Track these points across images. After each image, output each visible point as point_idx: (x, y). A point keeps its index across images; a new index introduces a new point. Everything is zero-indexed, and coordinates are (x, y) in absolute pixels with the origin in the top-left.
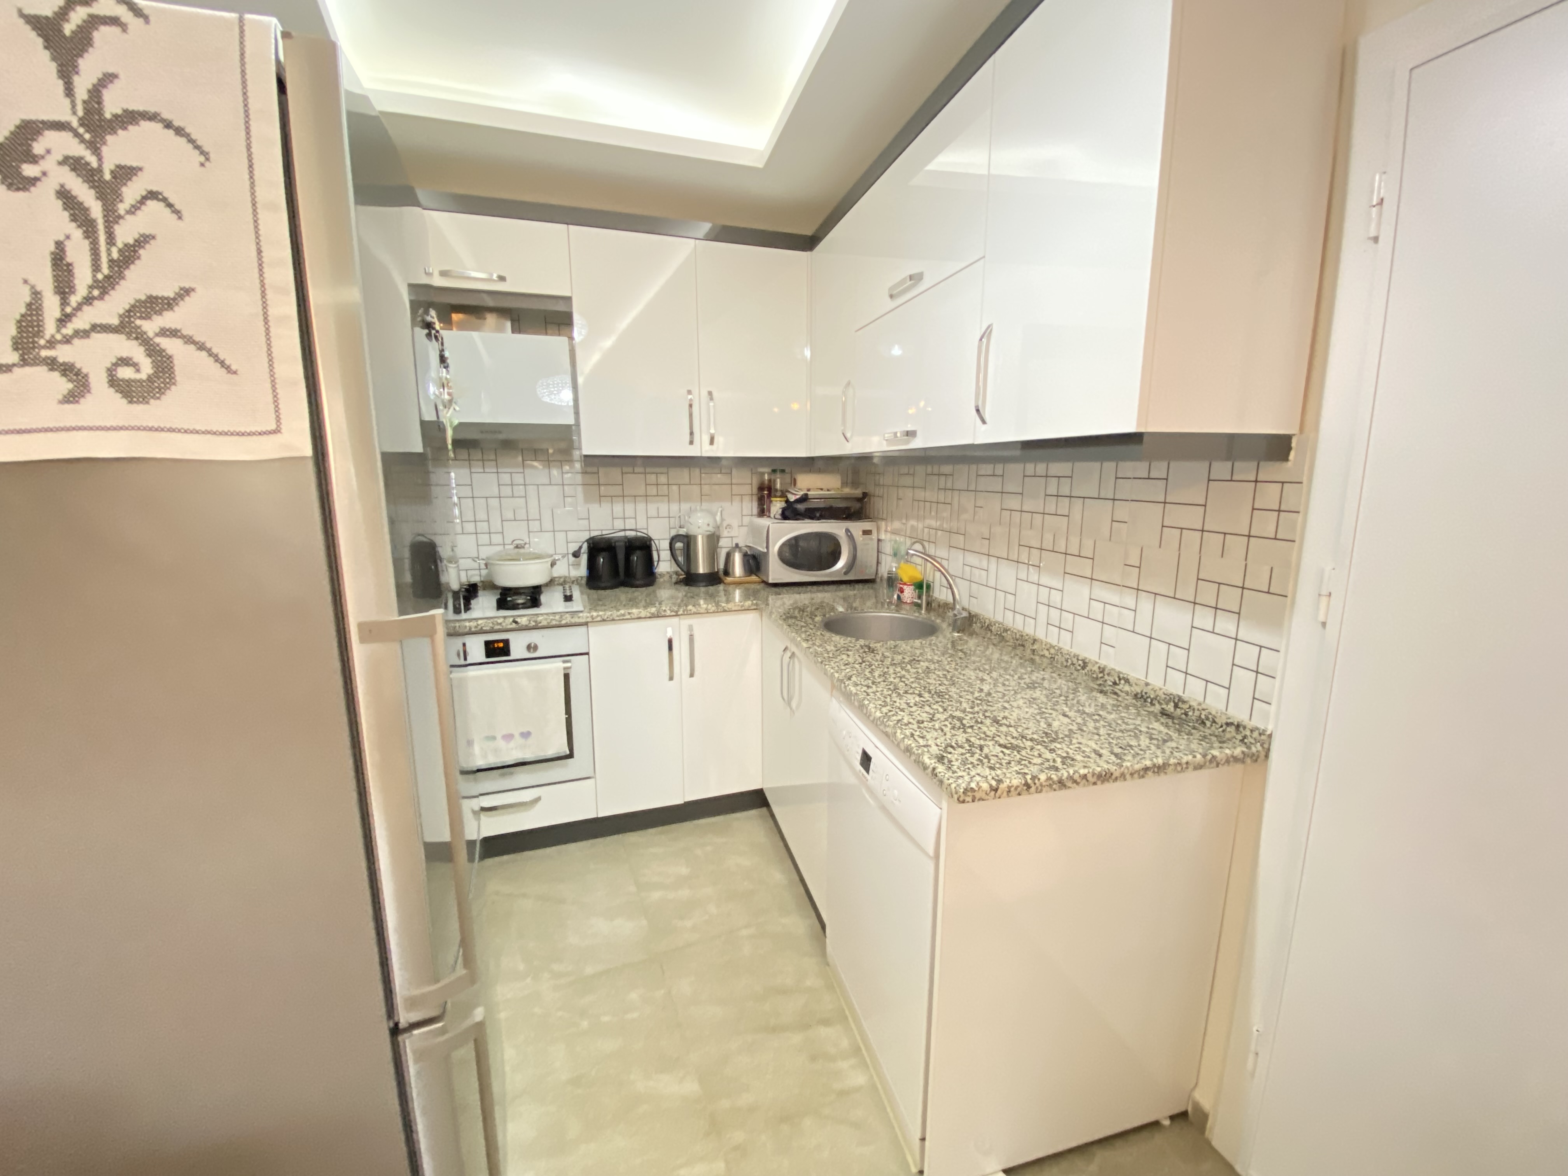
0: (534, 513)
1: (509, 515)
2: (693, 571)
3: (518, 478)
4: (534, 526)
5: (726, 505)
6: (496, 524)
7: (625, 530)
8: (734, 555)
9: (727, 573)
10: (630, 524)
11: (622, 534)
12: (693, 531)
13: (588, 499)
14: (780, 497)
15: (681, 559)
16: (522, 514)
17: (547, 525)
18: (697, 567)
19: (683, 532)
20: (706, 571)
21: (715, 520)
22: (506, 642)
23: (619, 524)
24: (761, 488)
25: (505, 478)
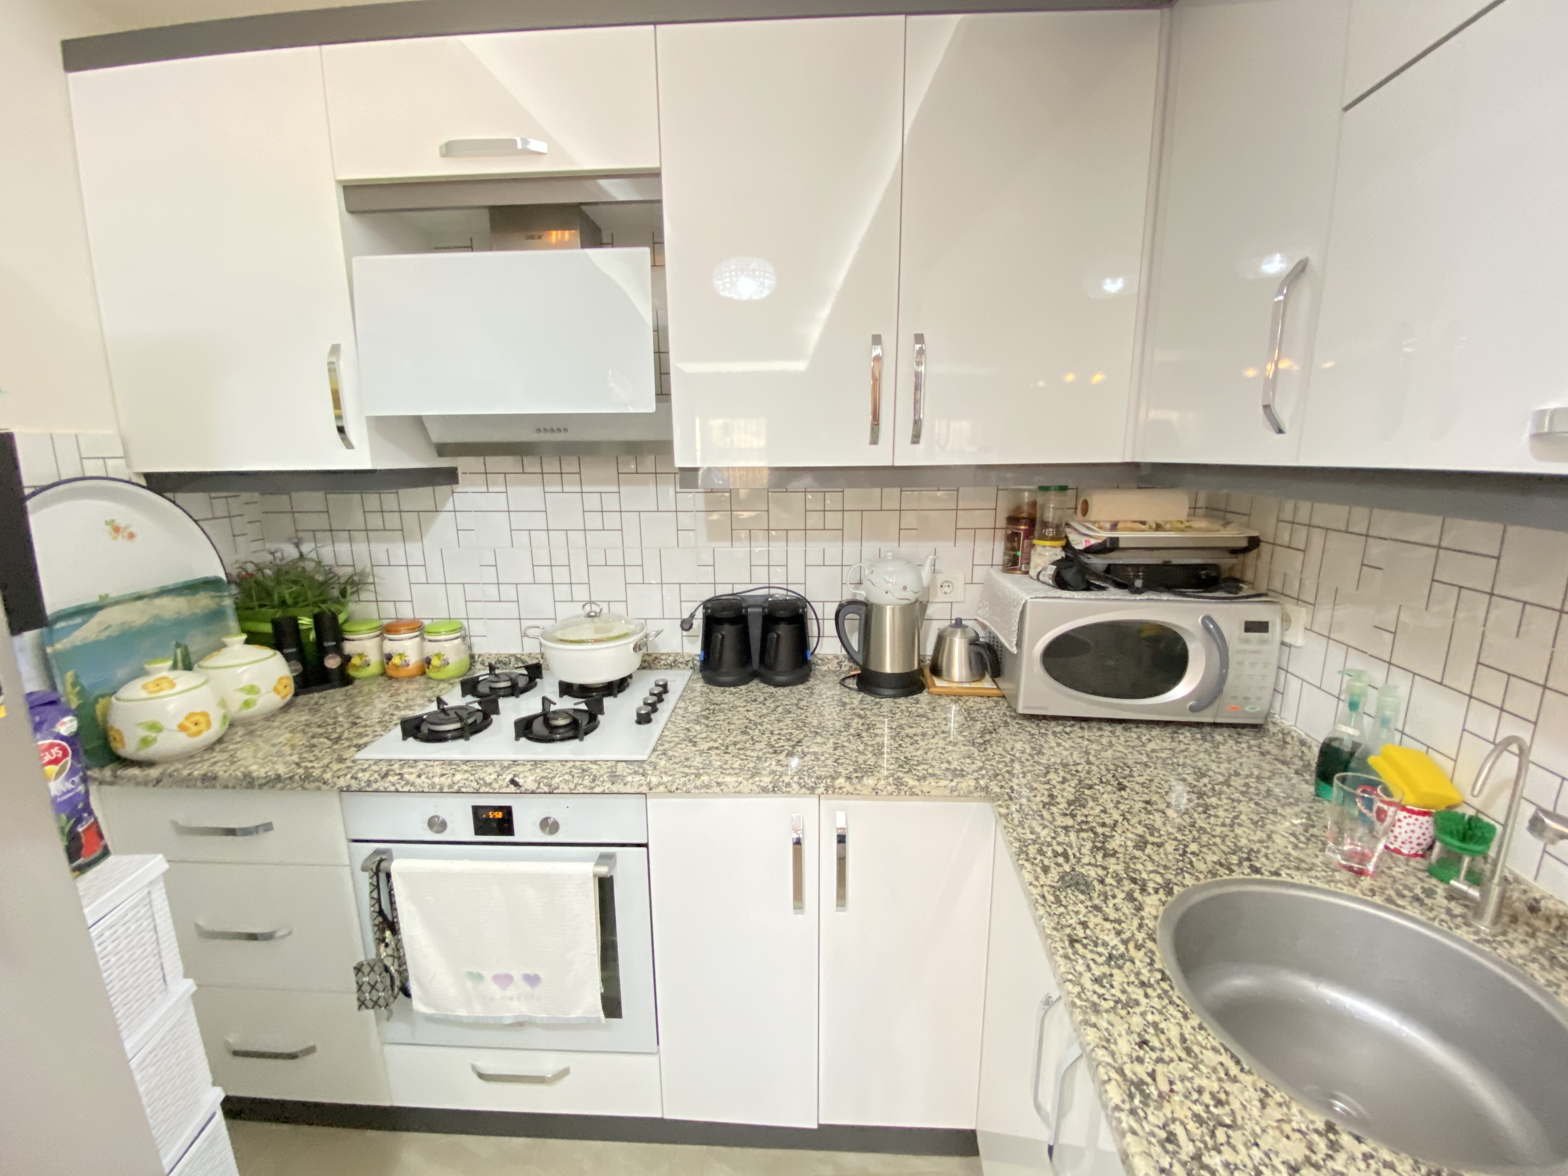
2: (873, 667)
8: (951, 642)
9: (936, 670)
12: (877, 597)
13: (713, 538)
14: (1053, 539)
16: (615, 558)
17: (653, 577)
18: (881, 661)
19: (861, 595)
20: (897, 670)
21: (920, 578)
22: (508, 811)
24: (1013, 520)
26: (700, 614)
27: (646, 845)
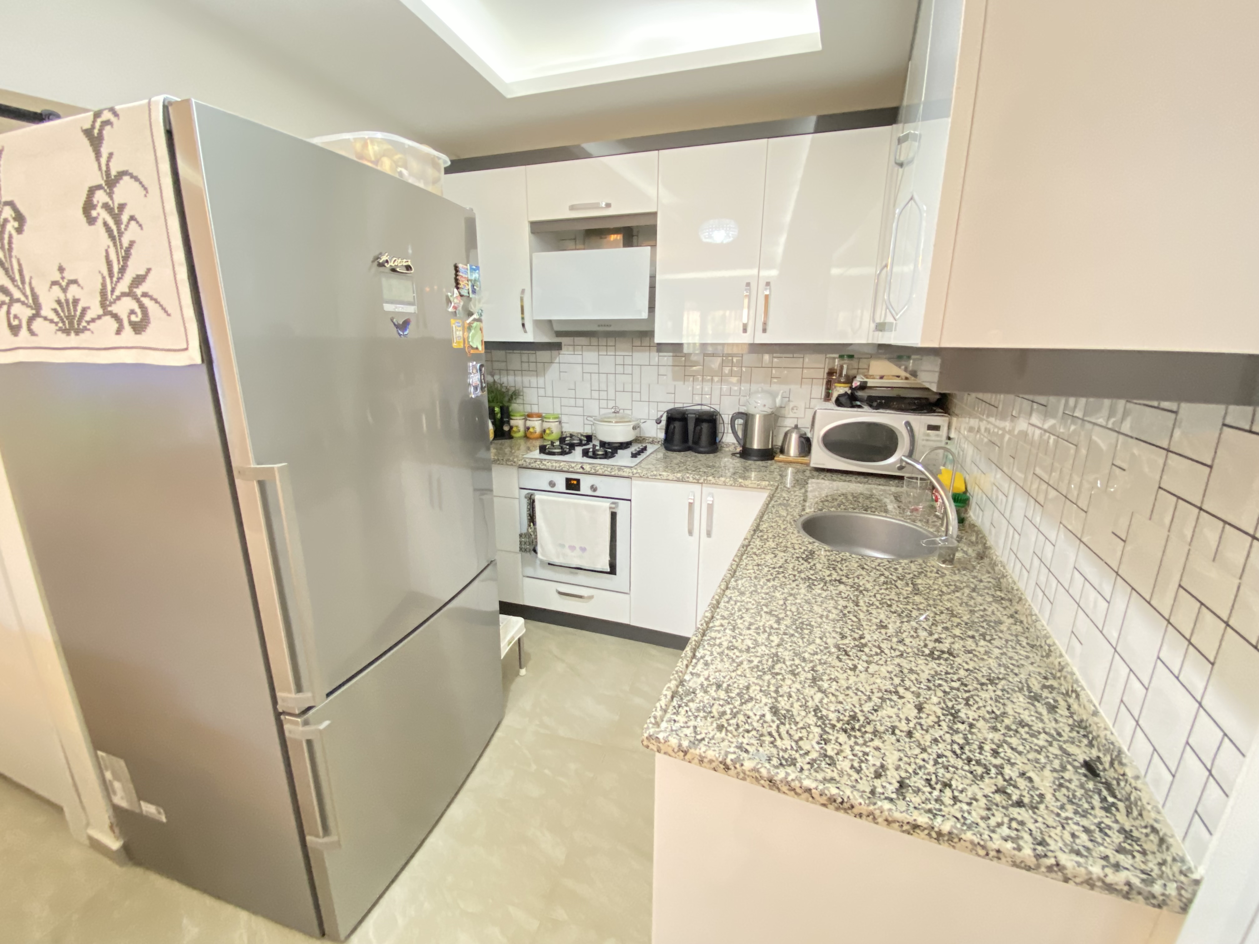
0: (637, 388)
1: (620, 388)
2: (748, 446)
3: (628, 360)
4: (636, 396)
5: (795, 388)
6: (611, 395)
7: (701, 405)
8: (791, 436)
9: (782, 451)
10: (706, 399)
11: (698, 407)
12: (751, 411)
13: (675, 379)
14: (844, 383)
15: (740, 434)
16: (628, 388)
17: (645, 397)
18: (752, 442)
19: (743, 410)
20: (759, 448)
21: (775, 401)
22: (578, 481)
23: (697, 399)
24: (831, 373)
25: (619, 360)
26: (665, 415)
27: (630, 500)
